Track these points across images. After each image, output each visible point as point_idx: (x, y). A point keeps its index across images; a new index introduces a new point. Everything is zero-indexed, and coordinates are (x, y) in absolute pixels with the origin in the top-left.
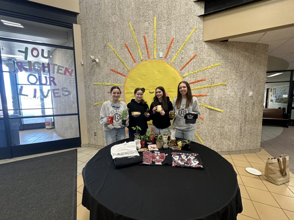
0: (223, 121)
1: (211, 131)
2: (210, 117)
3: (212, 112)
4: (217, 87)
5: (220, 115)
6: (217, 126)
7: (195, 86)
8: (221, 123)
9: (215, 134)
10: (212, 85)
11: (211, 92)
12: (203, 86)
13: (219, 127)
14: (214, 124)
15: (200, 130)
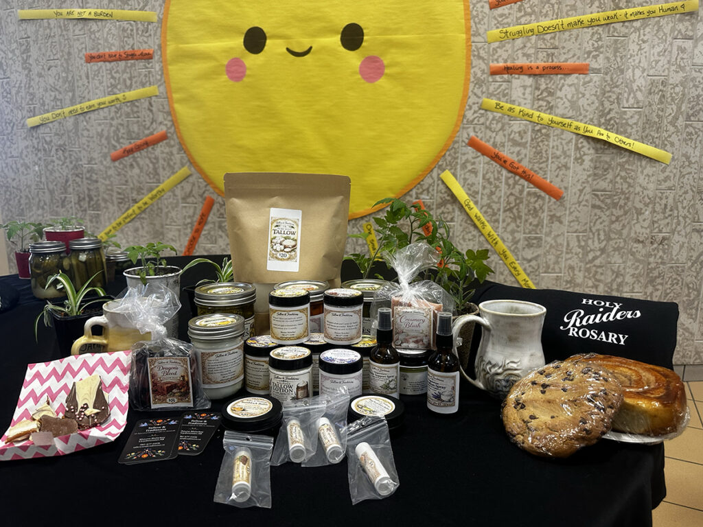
0: (664, 212)
1: (597, 262)
2: (598, 187)
3: (613, 159)
4: (644, 26)
5: (652, 179)
6: (633, 235)
7: (528, 18)
8: (654, 222)
9: (618, 274)
10: (619, 12)
11: (611, 50)
12: (568, 16)
13: (639, 242)
14: (617, 226)
15: (540, 251)
